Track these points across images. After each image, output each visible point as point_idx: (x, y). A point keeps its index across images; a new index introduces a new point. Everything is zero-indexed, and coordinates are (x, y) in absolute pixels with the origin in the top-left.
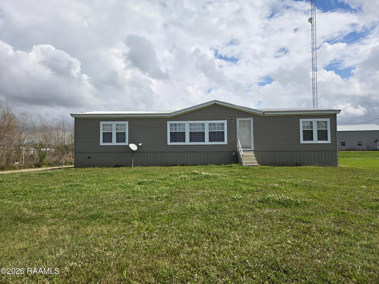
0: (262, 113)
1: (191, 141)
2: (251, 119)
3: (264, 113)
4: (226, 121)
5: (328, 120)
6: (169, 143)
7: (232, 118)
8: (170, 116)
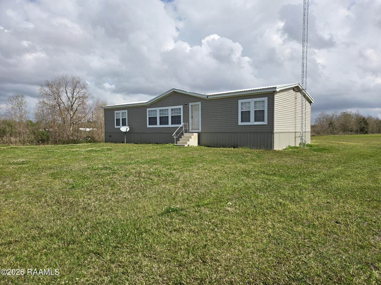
0: (206, 97)
1: (160, 124)
2: (199, 103)
3: (207, 97)
4: (182, 106)
5: (266, 99)
6: (148, 126)
7: (187, 103)
8: (147, 105)
